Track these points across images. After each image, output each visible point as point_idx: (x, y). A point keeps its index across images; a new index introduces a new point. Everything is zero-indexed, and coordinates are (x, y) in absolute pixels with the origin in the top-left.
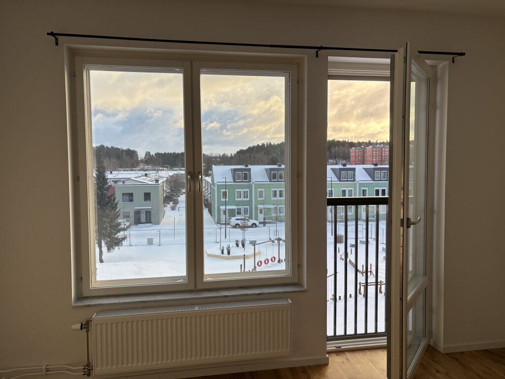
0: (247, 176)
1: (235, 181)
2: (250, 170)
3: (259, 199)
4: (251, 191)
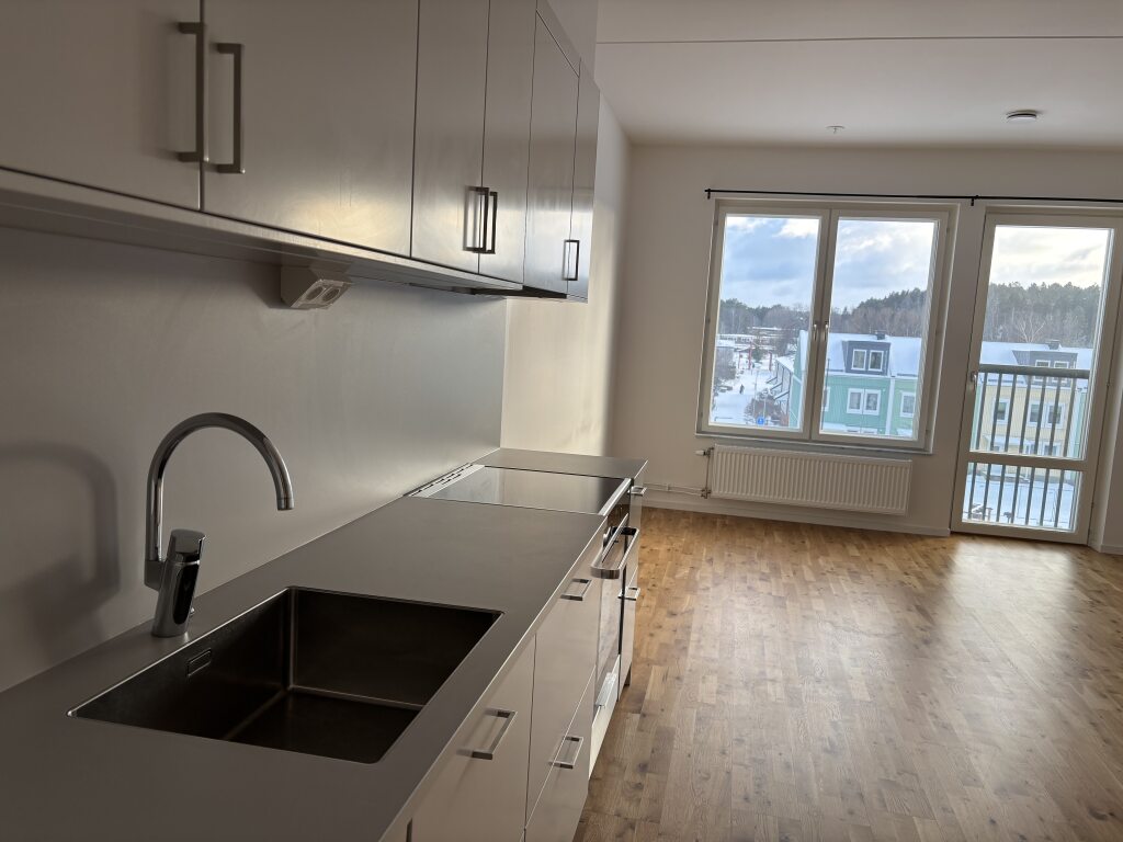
0: (878, 361)
1: (848, 370)
2: (886, 347)
3: (902, 415)
4: (885, 395)
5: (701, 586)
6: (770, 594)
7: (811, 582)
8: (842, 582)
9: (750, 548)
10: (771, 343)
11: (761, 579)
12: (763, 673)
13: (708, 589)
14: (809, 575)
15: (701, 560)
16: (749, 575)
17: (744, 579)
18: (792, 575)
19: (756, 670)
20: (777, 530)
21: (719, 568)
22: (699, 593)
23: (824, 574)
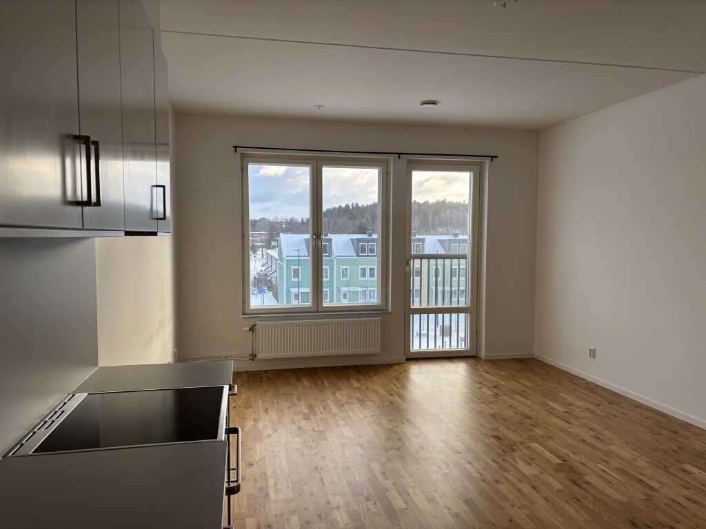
2: (330, 240)
3: (342, 279)
4: (332, 268)
5: (265, 435)
6: (313, 430)
7: (337, 414)
8: (356, 409)
9: (290, 394)
10: (261, 241)
11: (304, 419)
12: (328, 502)
13: (270, 435)
14: (334, 409)
15: (259, 412)
16: (296, 417)
17: (293, 421)
18: (323, 411)
19: (323, 501)
20: (304, 376)
21: (273, 415)
22: (265, 441)
23: (343, 406)
